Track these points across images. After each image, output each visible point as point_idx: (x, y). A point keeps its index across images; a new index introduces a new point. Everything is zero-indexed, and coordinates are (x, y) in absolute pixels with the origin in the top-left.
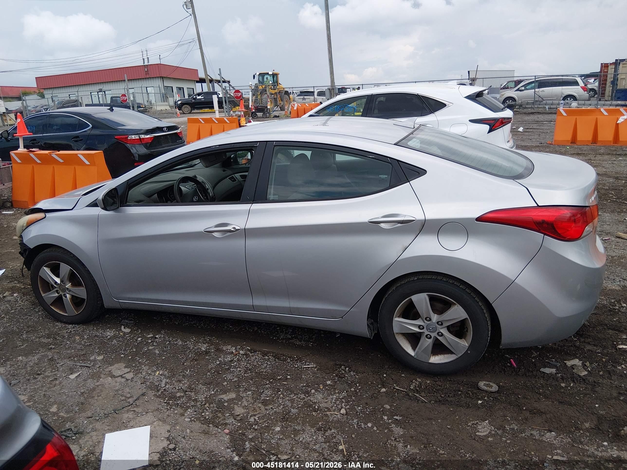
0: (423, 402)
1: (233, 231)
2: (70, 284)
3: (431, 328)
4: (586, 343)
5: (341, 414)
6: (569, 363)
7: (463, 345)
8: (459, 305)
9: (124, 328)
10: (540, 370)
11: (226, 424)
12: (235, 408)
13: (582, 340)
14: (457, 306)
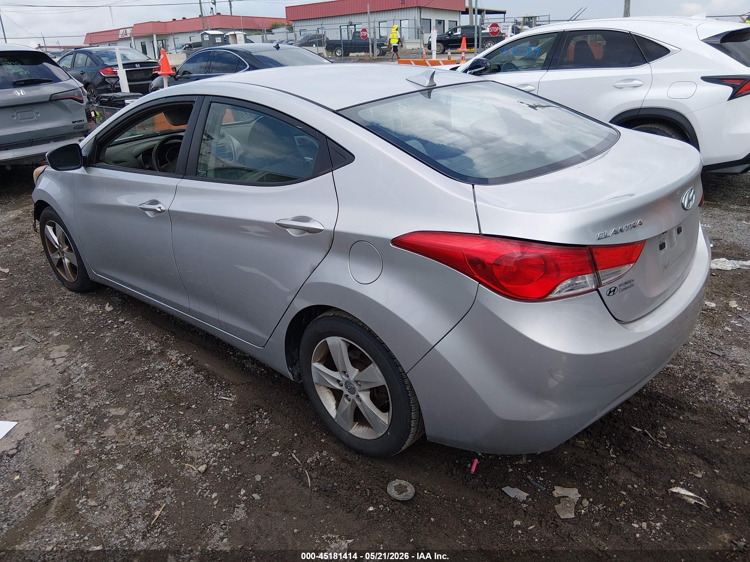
0: (305, 485)
1: (158, 212)
2: (68, 247)
3: (349, 386)
4: (627, 467)
5: (198, 471)
6: (558, 491)
7: (382, 421)
8: (375, 365)
9: (109, 306)
10: (503, 489)
11: (85, 444)
12: (110, 428)
13: (622, 460)
14: (374, 365)
